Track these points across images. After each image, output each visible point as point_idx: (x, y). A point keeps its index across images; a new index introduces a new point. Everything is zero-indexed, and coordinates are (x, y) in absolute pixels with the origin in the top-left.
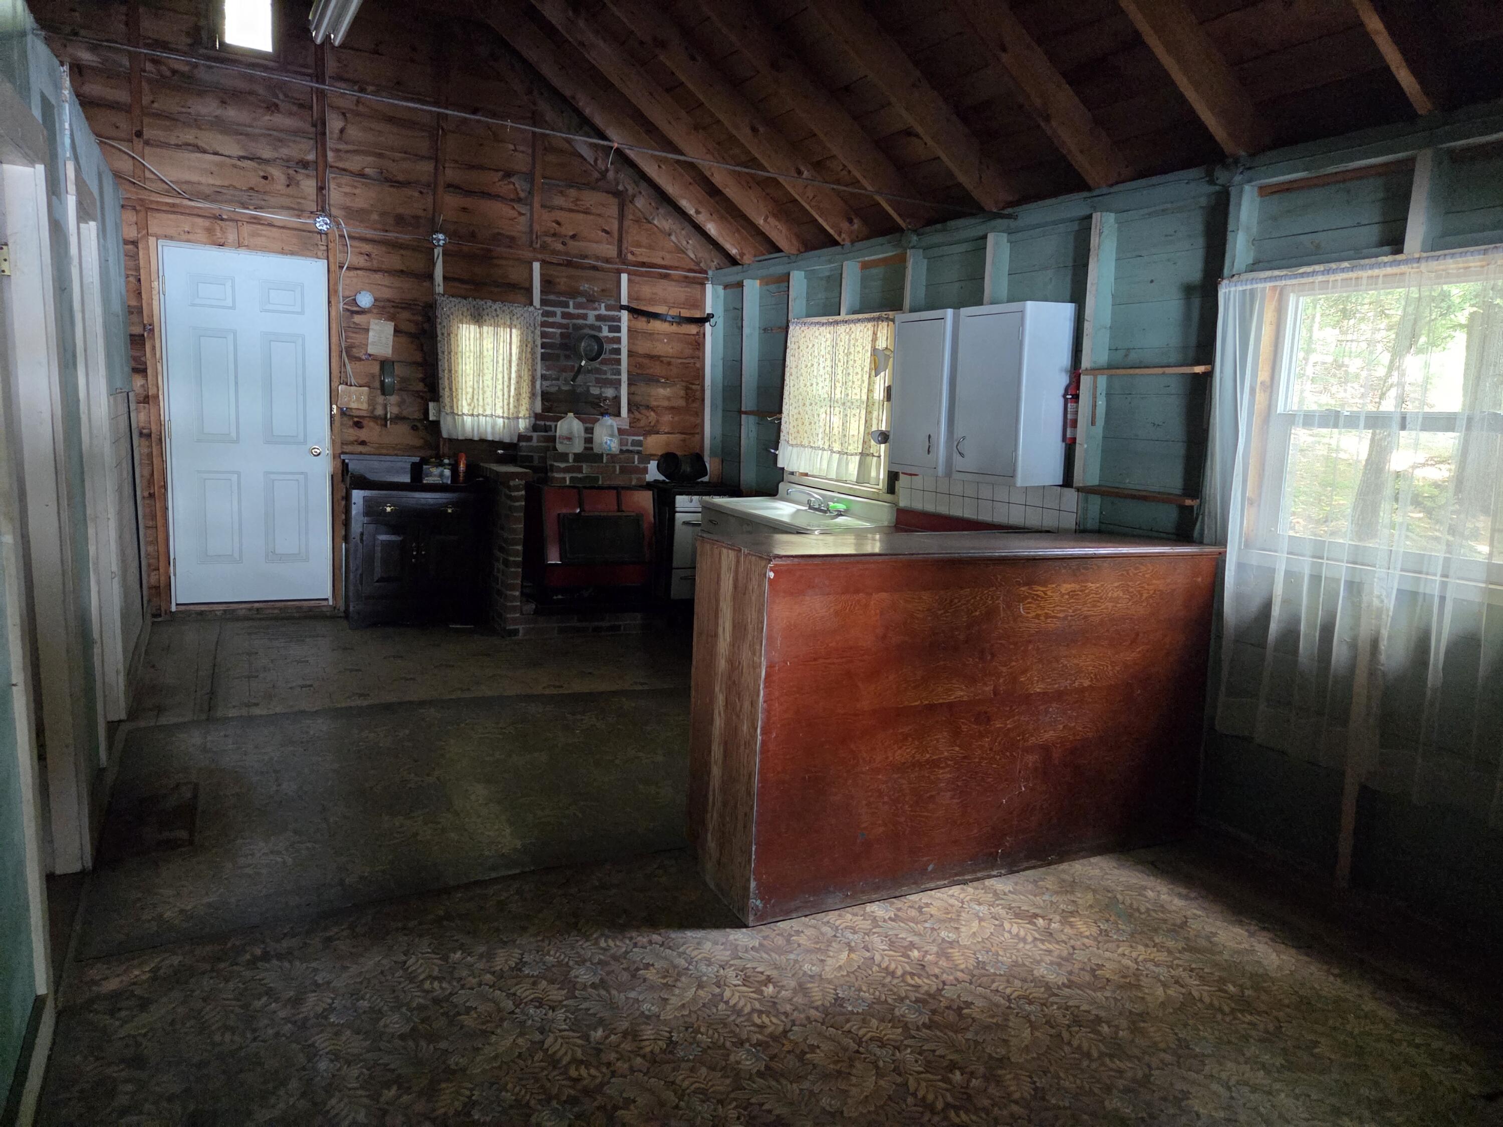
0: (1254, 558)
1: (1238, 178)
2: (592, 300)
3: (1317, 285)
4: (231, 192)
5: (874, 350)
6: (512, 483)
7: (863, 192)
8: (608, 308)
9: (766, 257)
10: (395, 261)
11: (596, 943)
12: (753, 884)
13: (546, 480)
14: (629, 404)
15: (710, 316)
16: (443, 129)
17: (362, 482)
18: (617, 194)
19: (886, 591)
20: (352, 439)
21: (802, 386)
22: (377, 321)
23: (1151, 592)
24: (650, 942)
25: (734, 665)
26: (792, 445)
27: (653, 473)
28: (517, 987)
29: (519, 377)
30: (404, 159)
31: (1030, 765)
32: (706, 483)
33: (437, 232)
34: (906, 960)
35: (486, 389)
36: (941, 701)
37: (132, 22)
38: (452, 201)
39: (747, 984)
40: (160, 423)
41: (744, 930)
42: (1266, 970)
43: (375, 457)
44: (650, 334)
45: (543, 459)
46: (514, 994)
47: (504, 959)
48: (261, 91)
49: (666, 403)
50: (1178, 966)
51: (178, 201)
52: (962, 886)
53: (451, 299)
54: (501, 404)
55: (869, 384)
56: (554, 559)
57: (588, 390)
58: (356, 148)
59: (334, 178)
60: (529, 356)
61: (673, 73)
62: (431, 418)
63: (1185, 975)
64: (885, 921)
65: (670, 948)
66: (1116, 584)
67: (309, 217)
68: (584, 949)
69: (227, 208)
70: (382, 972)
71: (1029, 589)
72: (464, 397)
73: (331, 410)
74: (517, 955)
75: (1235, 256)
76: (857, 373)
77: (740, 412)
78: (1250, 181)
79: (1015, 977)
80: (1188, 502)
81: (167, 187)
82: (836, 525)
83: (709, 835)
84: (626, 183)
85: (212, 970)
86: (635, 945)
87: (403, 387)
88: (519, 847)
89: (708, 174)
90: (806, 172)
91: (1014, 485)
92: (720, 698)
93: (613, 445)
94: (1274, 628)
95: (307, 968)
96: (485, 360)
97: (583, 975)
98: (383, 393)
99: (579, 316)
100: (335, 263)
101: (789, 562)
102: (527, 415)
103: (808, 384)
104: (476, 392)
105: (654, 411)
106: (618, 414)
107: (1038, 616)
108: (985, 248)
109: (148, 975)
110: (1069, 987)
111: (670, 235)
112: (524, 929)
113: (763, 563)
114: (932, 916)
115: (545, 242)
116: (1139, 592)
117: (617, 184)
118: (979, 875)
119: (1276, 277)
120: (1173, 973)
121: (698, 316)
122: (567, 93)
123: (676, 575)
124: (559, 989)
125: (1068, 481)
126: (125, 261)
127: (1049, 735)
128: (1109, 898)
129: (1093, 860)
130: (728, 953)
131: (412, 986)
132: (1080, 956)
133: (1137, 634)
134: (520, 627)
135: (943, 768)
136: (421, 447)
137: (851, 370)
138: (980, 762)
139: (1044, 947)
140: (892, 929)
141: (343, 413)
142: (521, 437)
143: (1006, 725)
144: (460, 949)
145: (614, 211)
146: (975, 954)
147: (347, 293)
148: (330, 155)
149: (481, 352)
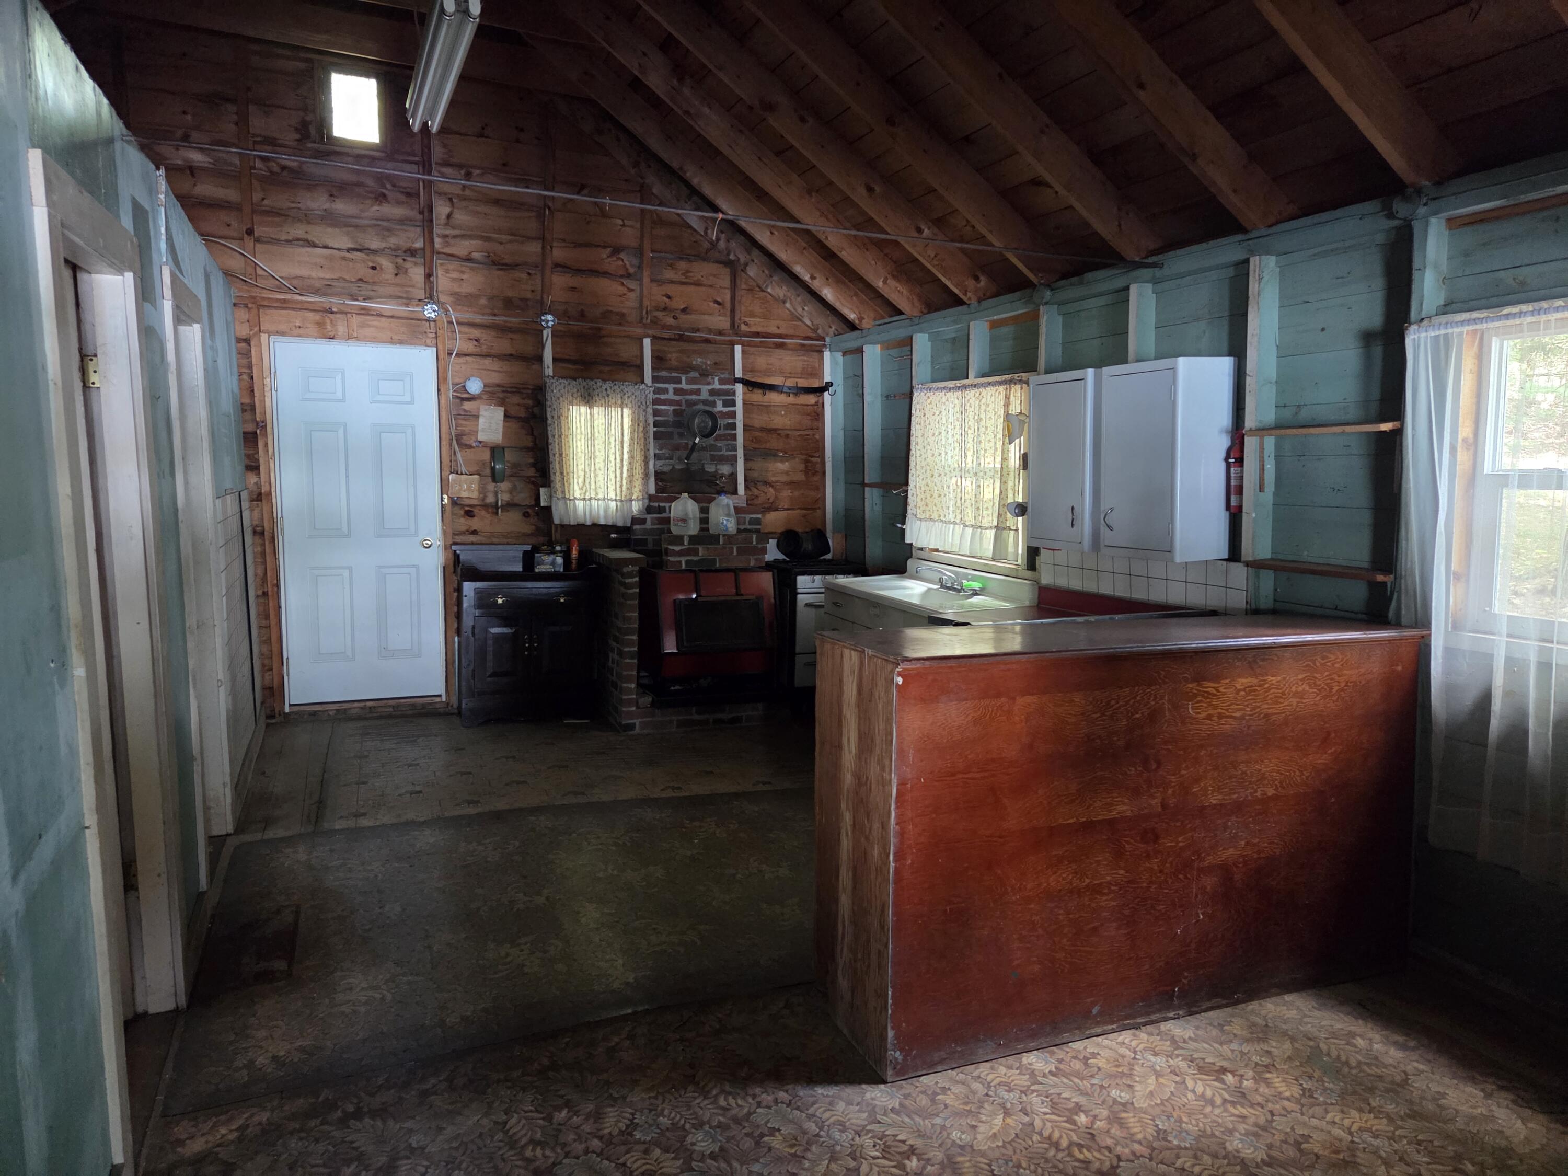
0: (1466, 641)
1: (1422, 210)
2: (705, 374)
3: (1525, 326)
4: (341, 285)
5: (1007, 416)
6: (625, 570)
7: (990, 248)
8: (722, 382)
9: (886, 321)
10: (504, 345)
11: (715, 1102)
12: (891, 1034)
13: (661, 565)
14: (746, 480)
15: (830, 384)
16: (549, 208)
17: (473, 574)
18: (729, 264)
19: (1032, 694)
20: (464, 528)
21: (930, 455)
22: (487, 407)
23: (1343, 684)
24: (776, 1101)
25: (861, 780)
26: (920, 520)
27: (773, 553)
28: (628, 1156)
29: (632, 457)
30: (510, 241)
31: (1209, 887)
32: (829, 560)
33: (546, 313)
34: (1073, 1127)
35: (598, 471)
36: (1100, 818)
37: (242, 121)
38: (559, 281)
39: (887, 1156)
40: (273, 520)
41: (882, 1086)
42: (1511, 1143)
43: (487, 547)
44: (766, 406)
45: (658, 543)
46: (624, 1165)
47: (613, 1121)
48: (370, 182)
49: (784, 478)
50: (1401, 1137)
51: (288, 297)
52: (1133, 1031)
53: (561, 381)
54: (613, 487)
55: (1003, 452)
56: (670, 646)
57: (703, 469)
58: (462, 232)
59: (442, 264)
60: (641, 435)
61: (782, 136)
62: (542, 504)
63: (1410, 1149)
64: (1044, 1076)
65: (798, 1108)
66: (1300, 677)
67: (417, 305)
68: (702, 1108)
69: (336, 300)
70: (481, 1134)
71: (1198, 685)
72: (576, 481)
73: (442, 500)
74: (628, 1115)
75: (1423, 296)
76: (990, 441)
77: (864, 485)
78: (1435, 213)
79: (1203, 1151)
80: (1380, 578)
81: (277, 283)
82: (972, 605)
83: (840, 972)
84: (739, 253)
85: (301, 1130)
86: (759, 1105)
87: (515, 472)
88: (631, 980)
89: (822, 238)
90: (926, 231)
91: (1172, 560)
92: (847, 817)
93: (729, 525)
94: (1495, 724)
95: (401, 1128)
96: (596, 442)
97: (701, 1142)
98: (494, 480)
99: (692, 392)
100: (444, 350)
101: (919, 665)
102: (641, 497)
103: (936, 454)
104: (587, 476)
105: (772, 486)
106: (735, 492)
107: (1209, 717)
108: (1128, 300)
109: (236, 1134)
110: (1269, 1165)
111: (784, 302)
112: (636, 1082)
113: (890, 667)
114: (1099, 1069)
115: (655, 317)
116: (1327, 684)
117: (728, 254)
118: (1153, 1017)
119: (1474, 320)
120: (1396, 1146)
121: (816, 385)
122: (675, 164)
123: (800, 660)
124: (673, 1159)
125: (1234, 554)
126: (238, 359)
127: (1228, 854)
128: (1311, 1047)
129: (1288, 998)
130: (865, 1115)
131: (512, 1153)
132: (1281, 1123)
133: (1329, 733)
134: (637, 722)
135: (1105, 894)
136: (532, 534)
137: (982, 438)
138: (1148, 888)
139: (1236, 1112)
140: (1054, 1086)
141: (454, 502)
142: (635, 520)
143: (1178, 842)
144: (566, 1106)
145: (727, 282)
146: (1153, 1120)
147: (457, 380)
148: (437, 241)
149: (593, 434)
